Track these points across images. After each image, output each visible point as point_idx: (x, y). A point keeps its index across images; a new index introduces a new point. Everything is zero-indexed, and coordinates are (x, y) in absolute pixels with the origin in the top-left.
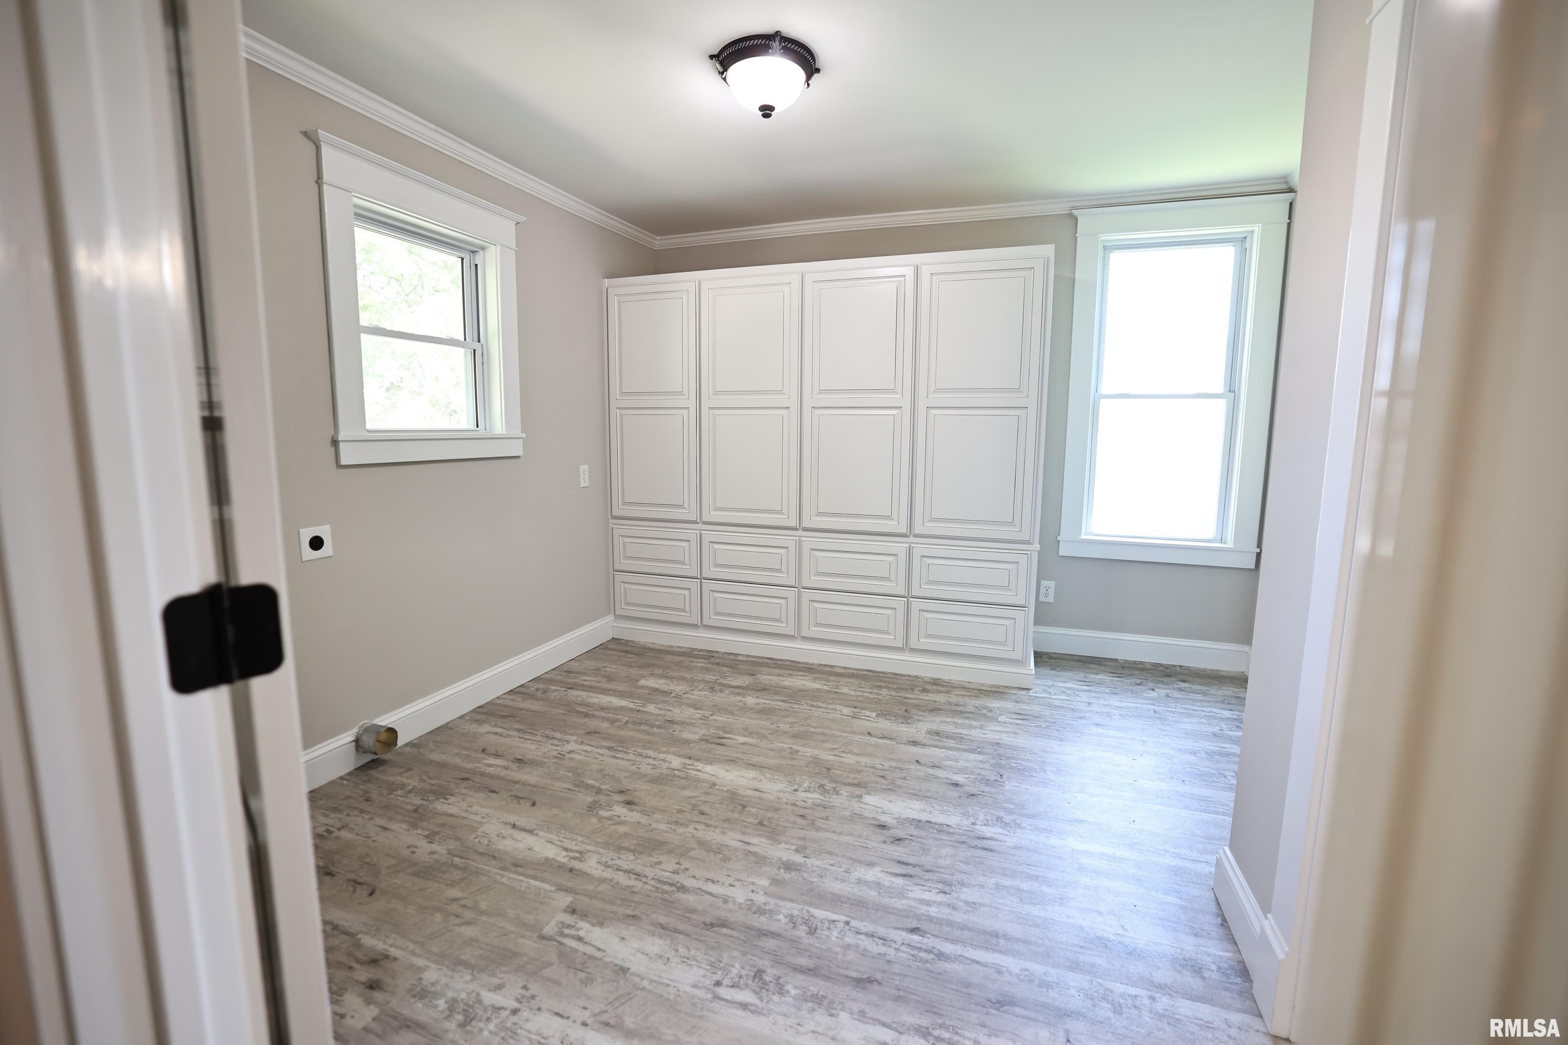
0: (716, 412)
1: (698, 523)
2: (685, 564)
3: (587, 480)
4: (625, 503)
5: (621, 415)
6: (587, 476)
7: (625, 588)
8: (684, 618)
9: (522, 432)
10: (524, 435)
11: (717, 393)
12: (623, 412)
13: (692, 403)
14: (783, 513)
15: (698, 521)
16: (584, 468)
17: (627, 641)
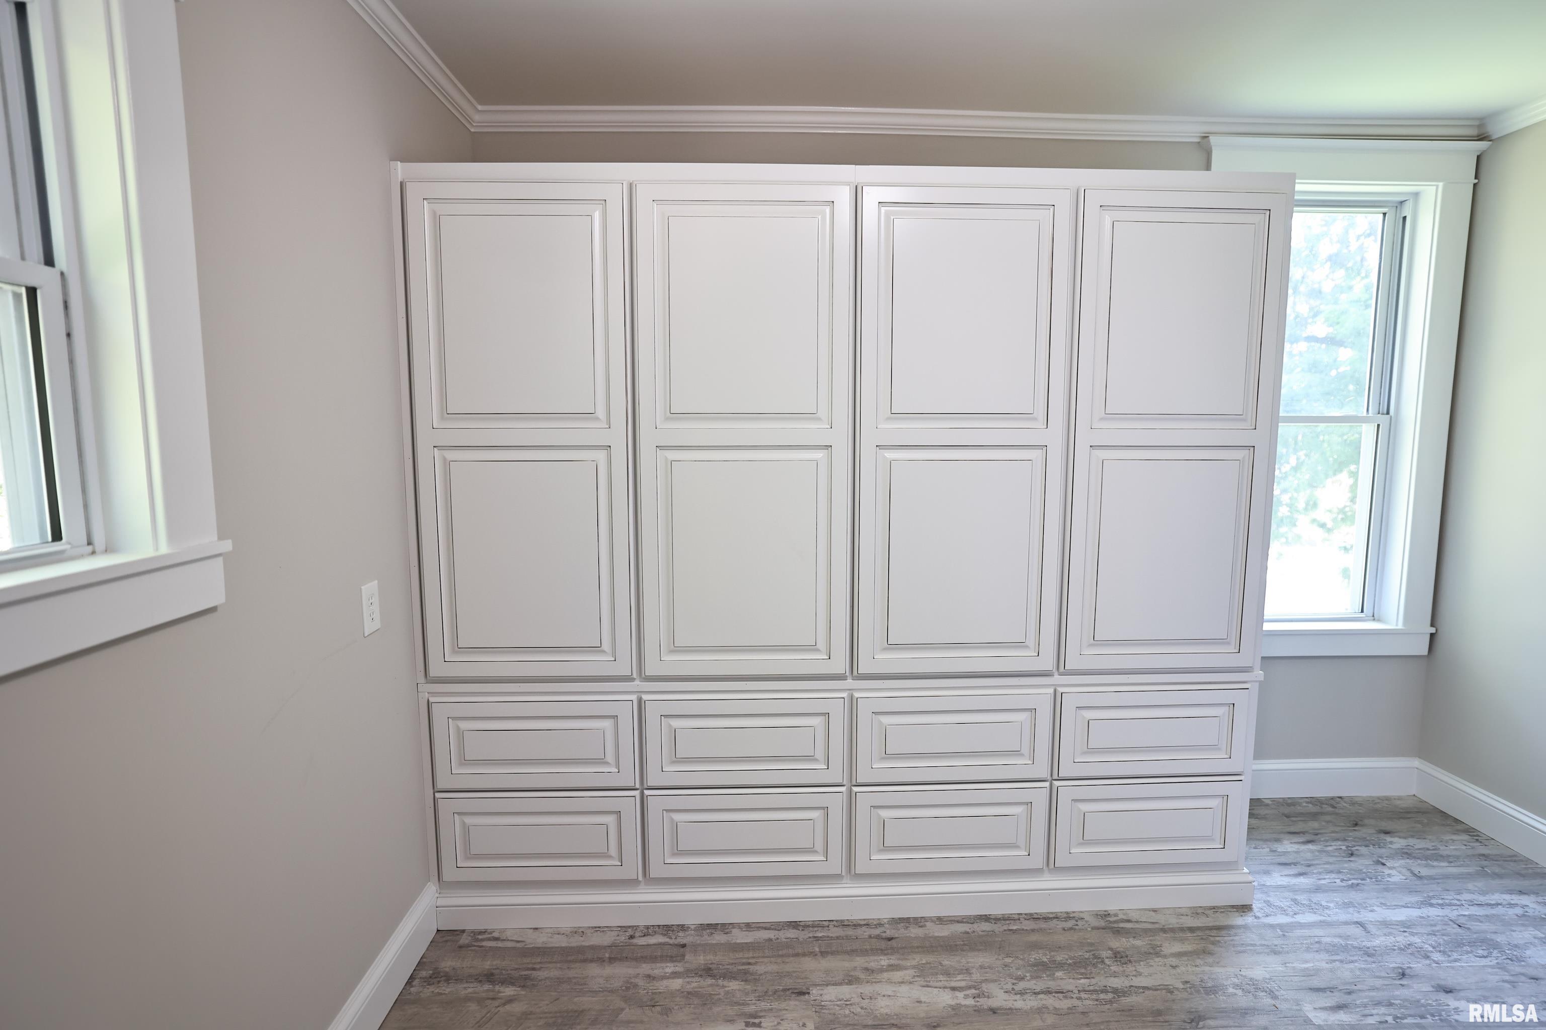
0: (672, 455)
1: (633, 680)
2: (607, 763)
3: (377, 616)
4: (458, 649)
5: (447, 464)
6: (376, 608)
7: (464, 824)
8: (609, 869)
9: (221, 537)
10: (227, 546)
11: (674, 416)
12: (451, 455)
13: (618, 438)
14: (818, 650)
15: (635, 676)
16: (370, 589)
17: (476, 933)
